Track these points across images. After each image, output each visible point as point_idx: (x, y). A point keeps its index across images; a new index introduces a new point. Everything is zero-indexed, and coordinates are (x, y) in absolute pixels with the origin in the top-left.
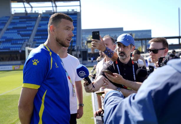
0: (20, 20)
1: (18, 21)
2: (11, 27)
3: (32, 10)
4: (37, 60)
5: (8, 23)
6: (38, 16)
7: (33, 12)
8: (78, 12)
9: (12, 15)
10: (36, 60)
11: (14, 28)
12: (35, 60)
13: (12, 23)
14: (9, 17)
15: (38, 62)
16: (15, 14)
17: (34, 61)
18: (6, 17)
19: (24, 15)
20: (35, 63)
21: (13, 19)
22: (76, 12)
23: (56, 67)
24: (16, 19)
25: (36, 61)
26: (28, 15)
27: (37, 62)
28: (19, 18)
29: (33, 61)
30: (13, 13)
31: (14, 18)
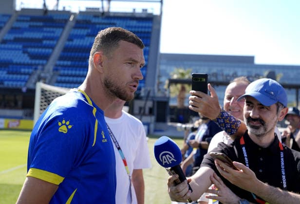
0: (32, 24)
1: (26, 25)
2: (11, 37)
3: (57, 5)
4: (68, 123)
5: (7, 27)
6: (70, 17)
7: (60, 8)
8: (156, 16)
9: (17, 12)
10: (66, 121)
11: (16, 41)
12: (64, 122)
13: (13, 30)
14: (10, 16)
15: (70, 127)
16: (23, 10)
17: (62, 125)
18: (4, 16)
19: (41, 14)
20: (63, 129)
21: (18, 21)
22: (151, 14)
23: (103, 141)
24: (23, 21)
25: (65, 124)
26: (49, 14)
27: (67, 126)
28: (29, 19)
29: (60, 124)
30: (18, 8)
31: (19, 18)
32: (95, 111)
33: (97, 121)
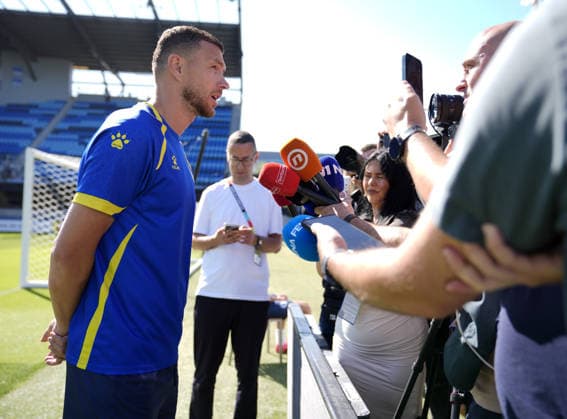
0: (92, 111)
1: (84, 113)
2: (66, 126)
3: (123, 91)
4: (124, 137)
5: (61, 115)
7: (126, 95)
8: (235, 105)
9: (73, 98)
10: (122, 135)
11: (72, 130)
12: (119, 135)
13: (69, 118)
14: (64, 102)
15: (127, 142)
16: (80, 96)
17: (117, 138)
18: (58, 102)
19: (103, 101)
20: (118, 144)
21: (74, 108)
22: (230, 103)
23: (174, 167)
24: (82, 108)
25: (120, 138)
26: (112, 101)
27: (123, 141)
28: (87, 106)
29: (113, 137)
30: (75, 93)
31: (76, 105)
32: (164, 129)
33: (165, 141)
